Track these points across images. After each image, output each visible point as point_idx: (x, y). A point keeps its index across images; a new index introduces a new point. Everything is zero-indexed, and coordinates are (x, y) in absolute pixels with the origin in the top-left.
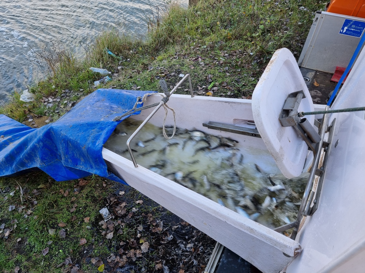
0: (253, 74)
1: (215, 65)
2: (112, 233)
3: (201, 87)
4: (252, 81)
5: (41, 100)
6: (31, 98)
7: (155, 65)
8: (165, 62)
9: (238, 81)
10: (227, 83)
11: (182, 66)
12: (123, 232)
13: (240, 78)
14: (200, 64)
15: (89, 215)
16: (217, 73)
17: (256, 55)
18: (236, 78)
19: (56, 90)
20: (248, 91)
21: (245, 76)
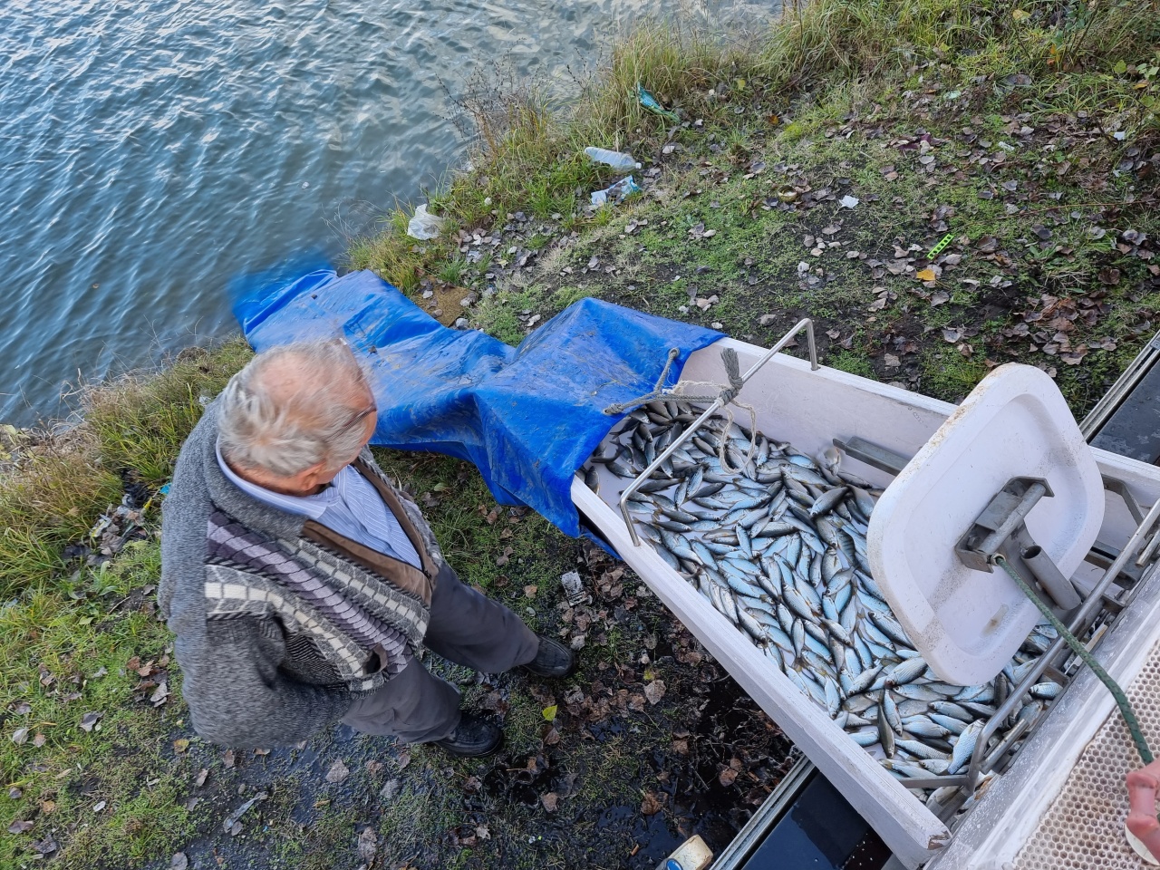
0: (1108, 214)
1: (974, 169)
2: (583, 637)
3: (904, 247)
4: (1096, 241)
5: (455, 237)
6: (432, 229)
7: (771, 156)
8: (807, 147)
9: (1043, 237)
10: (999, 240)
11: (858, 166)
12: (609, 641)
13: (1053, 227)
14: (919, 163)
15: (536, 581)
16: (973, 202)
17: (1136, 143)
18: (1037, 224)
19: (494, 212)
20: (1070, 279)
21: (1075, 220)
